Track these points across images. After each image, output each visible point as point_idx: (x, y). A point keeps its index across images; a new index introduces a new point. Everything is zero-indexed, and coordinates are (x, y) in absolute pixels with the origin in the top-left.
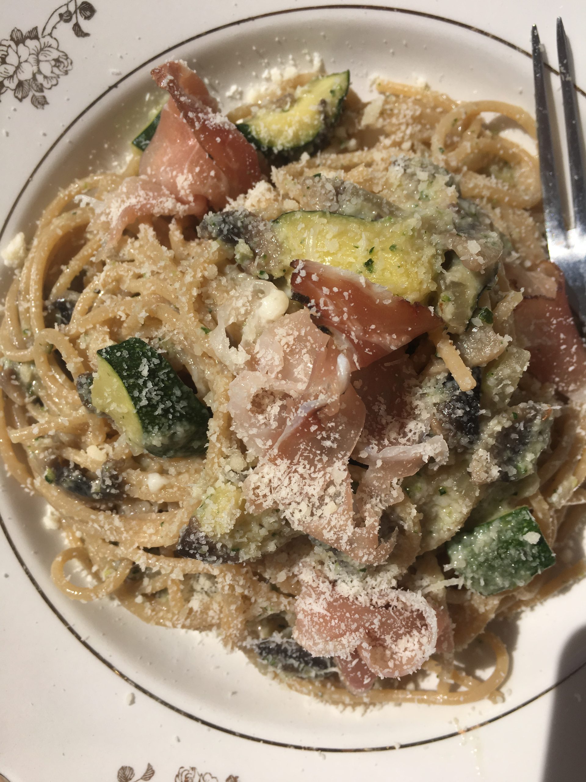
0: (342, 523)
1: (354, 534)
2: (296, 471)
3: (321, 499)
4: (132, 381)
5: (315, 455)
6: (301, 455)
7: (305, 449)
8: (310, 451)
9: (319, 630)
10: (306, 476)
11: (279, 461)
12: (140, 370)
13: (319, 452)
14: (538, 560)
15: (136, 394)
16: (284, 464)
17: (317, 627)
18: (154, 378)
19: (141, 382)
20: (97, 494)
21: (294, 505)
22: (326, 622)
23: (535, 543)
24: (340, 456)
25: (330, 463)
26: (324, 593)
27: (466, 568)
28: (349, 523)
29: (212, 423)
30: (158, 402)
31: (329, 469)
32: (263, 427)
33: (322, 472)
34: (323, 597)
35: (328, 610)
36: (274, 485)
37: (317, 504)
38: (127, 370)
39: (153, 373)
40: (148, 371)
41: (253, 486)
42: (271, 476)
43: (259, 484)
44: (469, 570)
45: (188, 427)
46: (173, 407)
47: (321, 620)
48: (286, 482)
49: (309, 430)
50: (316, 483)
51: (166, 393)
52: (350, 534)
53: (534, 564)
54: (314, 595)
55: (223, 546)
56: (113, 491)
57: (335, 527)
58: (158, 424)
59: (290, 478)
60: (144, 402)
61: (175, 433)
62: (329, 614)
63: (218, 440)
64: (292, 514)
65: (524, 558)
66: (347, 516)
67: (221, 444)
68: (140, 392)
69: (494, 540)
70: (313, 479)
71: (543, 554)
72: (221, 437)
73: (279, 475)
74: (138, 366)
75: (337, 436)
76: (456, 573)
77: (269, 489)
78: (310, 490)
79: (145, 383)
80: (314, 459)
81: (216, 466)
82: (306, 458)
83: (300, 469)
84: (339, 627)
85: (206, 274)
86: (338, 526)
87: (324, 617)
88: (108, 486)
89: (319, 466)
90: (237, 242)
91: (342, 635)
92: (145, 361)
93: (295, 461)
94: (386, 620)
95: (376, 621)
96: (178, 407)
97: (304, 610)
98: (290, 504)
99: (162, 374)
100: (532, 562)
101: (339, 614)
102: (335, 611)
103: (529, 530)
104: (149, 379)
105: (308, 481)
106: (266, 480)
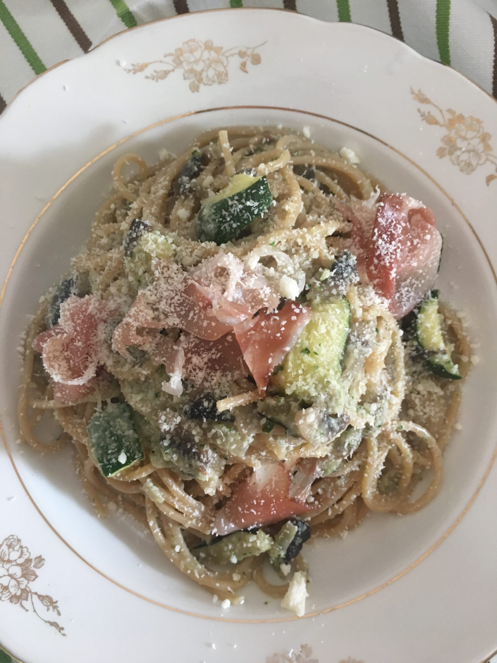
0: (140, 319)
1: (133, 326)
2: (176, 294)
3: (157, 309)
4: (244, 195)
5: (185, 307)
6: (186, 298)
7: (189, 300)
8: (188, 304)
9: (78, 307)
10: (173, 301)
11: (184, 284)
12: (251, 200)
13: (187, 309)
14: (108, 463)
15: (236, 198)
16: (181, 287)
17: (79, 306)
18: (245, 210)
19: (243, 201)
20: (181, 181)
21: (155, 292)
22: (82, 312)
23: (119, 460)
24: (183, 322)
25: (179, 316)
26: (100, 313)
27: (107, 412)
28: (140, 324)
29: (213, 244)
30: (230, 212)
31: (175, 315)
32: (206, 276)
33: (174, 311)
34: (98, 313)
35: (89, 314)
36: (170, 281)
37: (155, 307)
38: (251, 192)
39: (248, 209)
40: (249, 206)
41: (170, 266)
42: (176, 279)
43: (171, 269)
44: (105, 415)
45: (213, 232)
46: (226, 222)
47: (83, 309)
48: (170, 288)
49: (200, 301)
50: (167, 306)
51: (236, 218)
52: (132, 323)
53: (105, 460)
54: (100, 307)
55: (135, 246)
56: (181, 189)
57: (138, 314)
58: (216, 213)
59: (173, 291)
60: (230, 203)
61: (210, 223)
62: (87, 314)
63: (203, 247)
64: (150, 290)
65: (110, 452)
66: (144, 322)
67: (200, 250)
68: (237, 200)
69: (124, 433)
70: (170, 305)
71: (111, 466)
72: (204, 250)
73: (175, 284)
74: (253, 199)
75: (195, 320)
76: (105, 407)
77: (167, 276)
78: (163, 302)
79: (243, 204)
80: (183, 306)
81: (186, 246)
82: (184, 301)
83: (177, 298)
84: (78, 319)
85: (312, 250)
86: (139, 316)
87: (86, 311)
88: (185, 186)
89: (178, 309)
90: (332, 270)
91: (73, 321)
92: (256, 204)
93: (183, 294)
94: (80, 351)
95: (80, 344)
96: (226, 225)
97: (90, 299)
98: (156, 289)
99: (247, 215)
100: (107, 458)
101: (87, 320)
102: (89, 319)
103: (128, 457)
104: (245, 207)
105: (169, 302)
106: (173, 275)
